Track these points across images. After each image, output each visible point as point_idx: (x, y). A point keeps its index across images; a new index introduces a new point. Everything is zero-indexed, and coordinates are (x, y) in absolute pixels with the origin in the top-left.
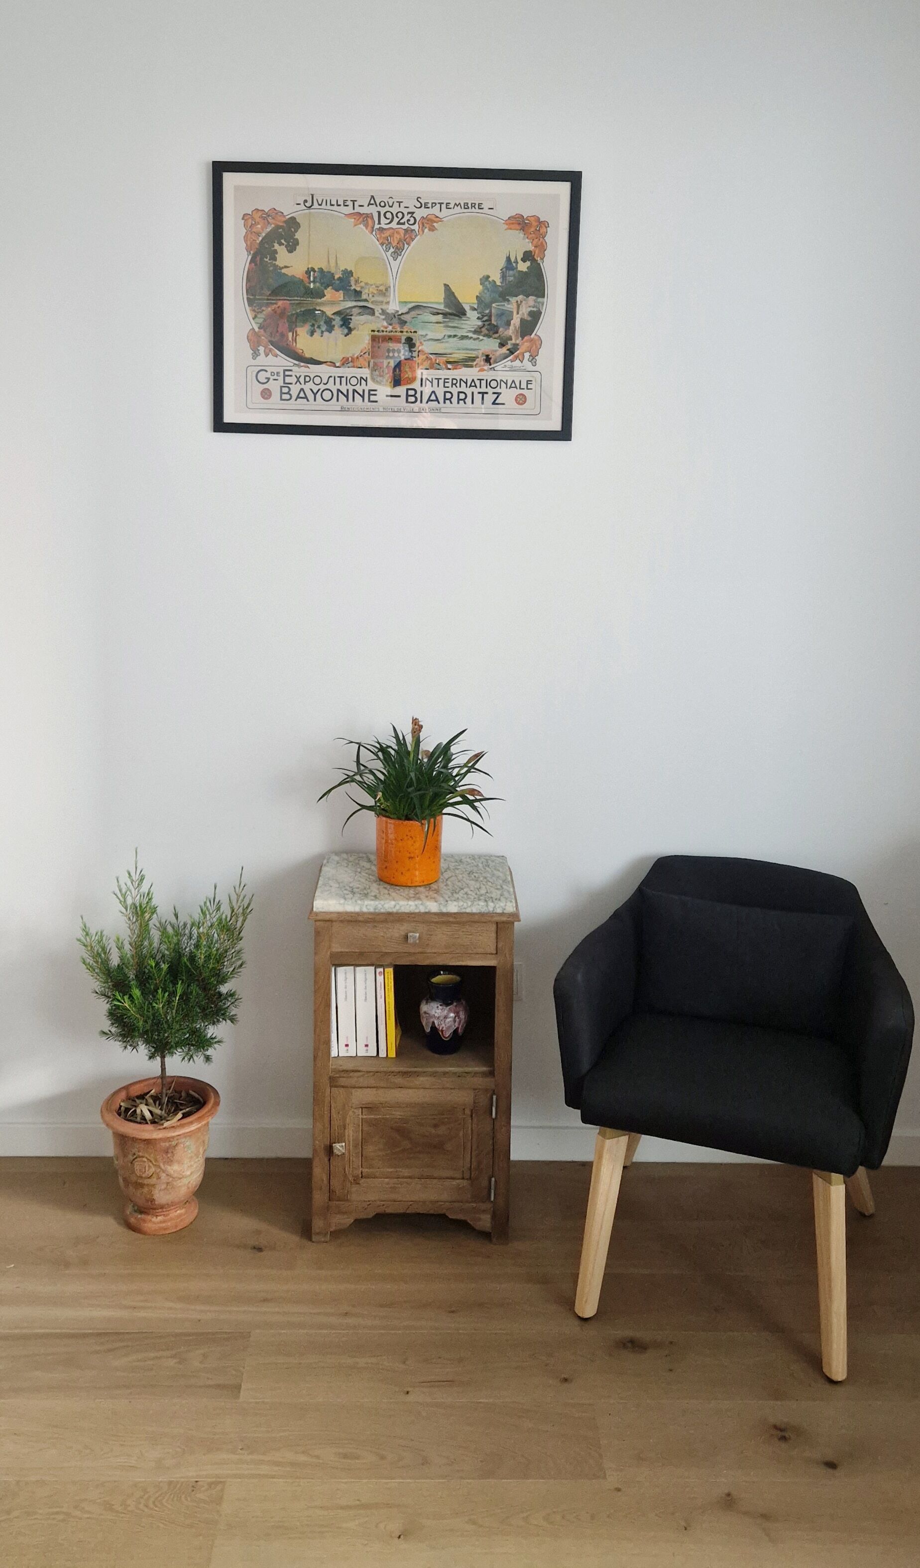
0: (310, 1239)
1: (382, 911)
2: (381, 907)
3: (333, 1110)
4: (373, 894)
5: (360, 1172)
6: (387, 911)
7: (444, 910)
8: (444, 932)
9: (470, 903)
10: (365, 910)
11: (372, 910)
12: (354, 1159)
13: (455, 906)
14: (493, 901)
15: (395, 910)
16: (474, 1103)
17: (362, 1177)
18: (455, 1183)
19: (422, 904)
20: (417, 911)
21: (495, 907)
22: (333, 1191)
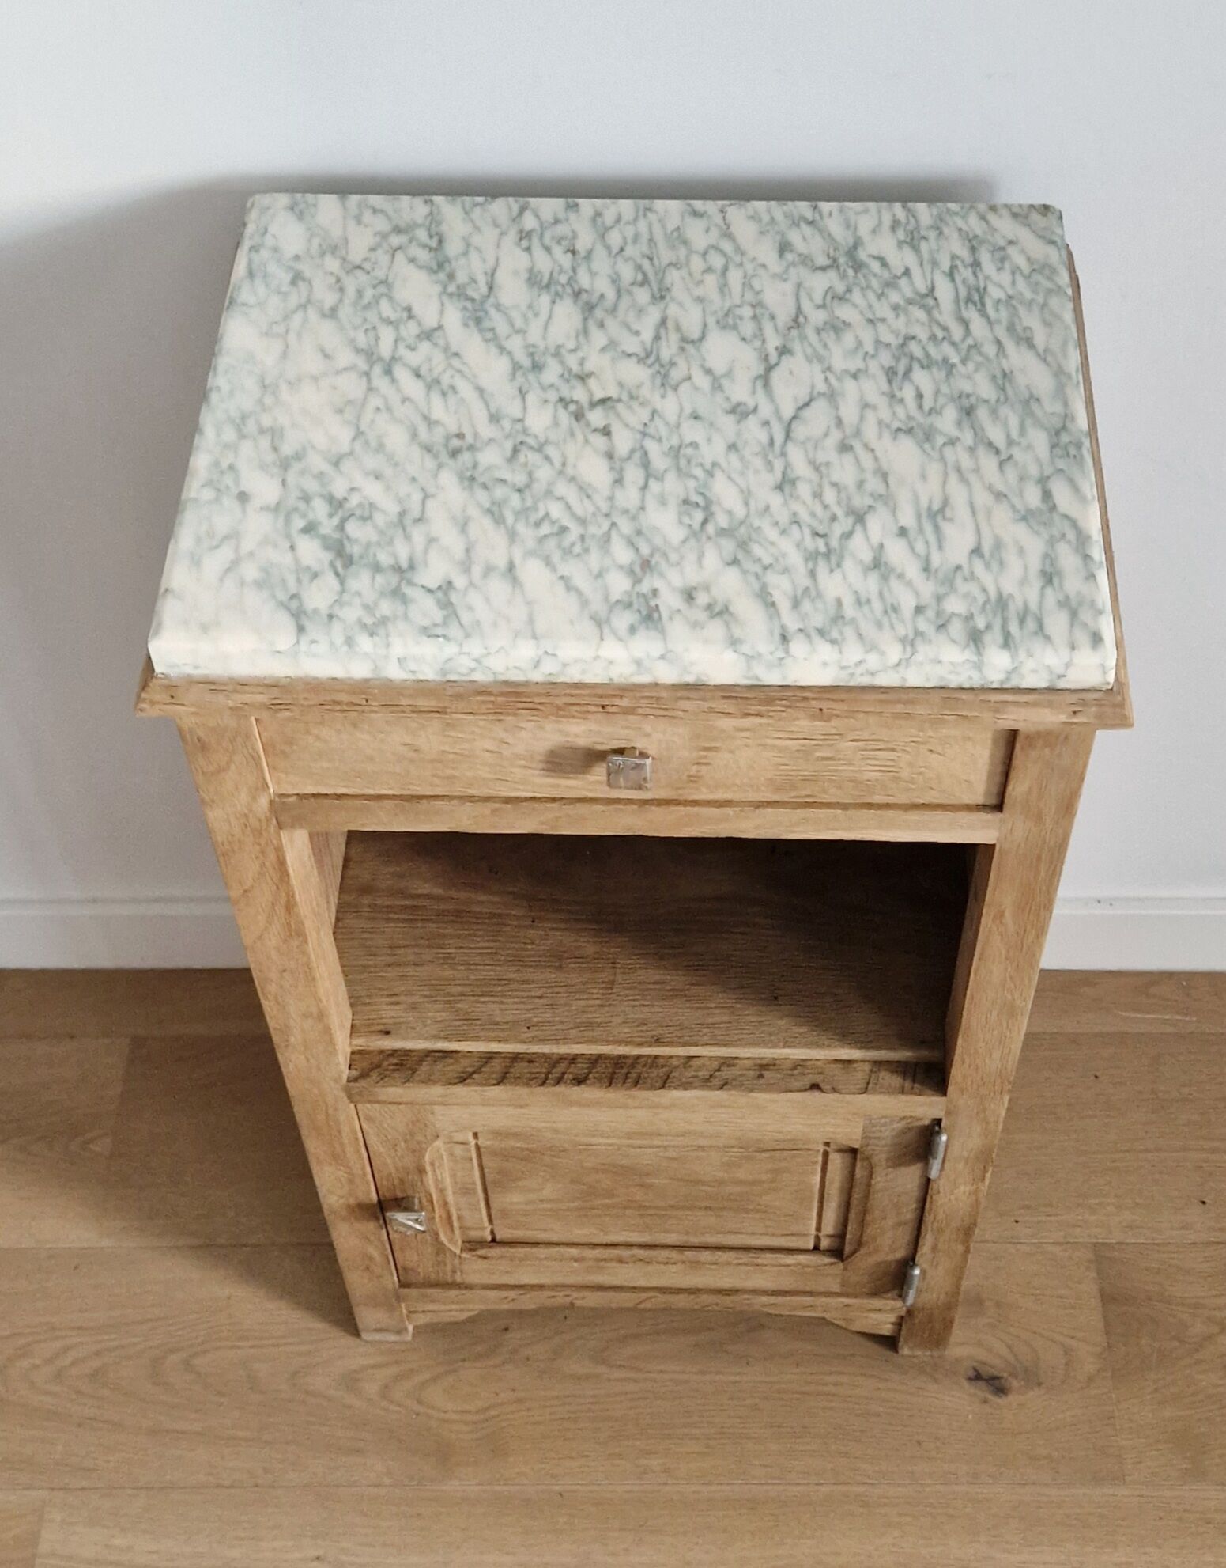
0: (356, 1332)
1: (479, 677)
2: (473, 665)
3: (373, 1141)
4: (433, 573)
5: (489, 1230)
6: (502, 678)
7: (773, 678)
8: (769, 742)
9: (894, 653)
10: (394, 672)
11: (429, 674)
12: (466, 1213)
13: (825, 664)
14: (1007, 642)
15: (537, 676)
16: (865, 1137)
17: (494, 1240)
18: (790, 1260)
19: (662, 657)
20: (645, 679)
21: (1015, 669)
22: (405, 1269)
